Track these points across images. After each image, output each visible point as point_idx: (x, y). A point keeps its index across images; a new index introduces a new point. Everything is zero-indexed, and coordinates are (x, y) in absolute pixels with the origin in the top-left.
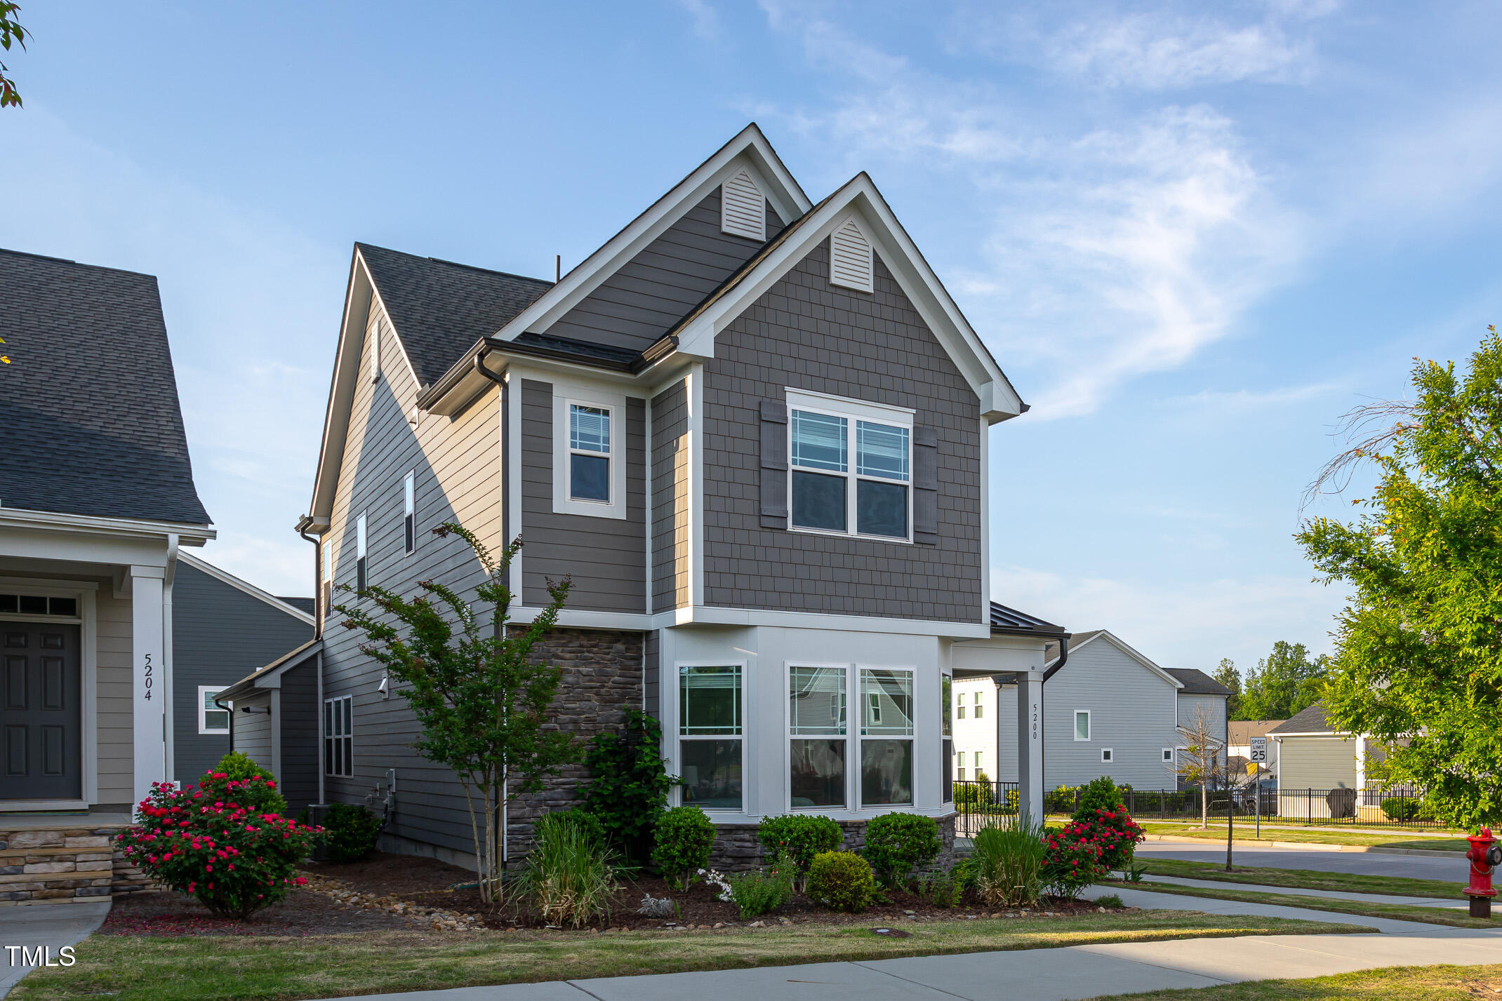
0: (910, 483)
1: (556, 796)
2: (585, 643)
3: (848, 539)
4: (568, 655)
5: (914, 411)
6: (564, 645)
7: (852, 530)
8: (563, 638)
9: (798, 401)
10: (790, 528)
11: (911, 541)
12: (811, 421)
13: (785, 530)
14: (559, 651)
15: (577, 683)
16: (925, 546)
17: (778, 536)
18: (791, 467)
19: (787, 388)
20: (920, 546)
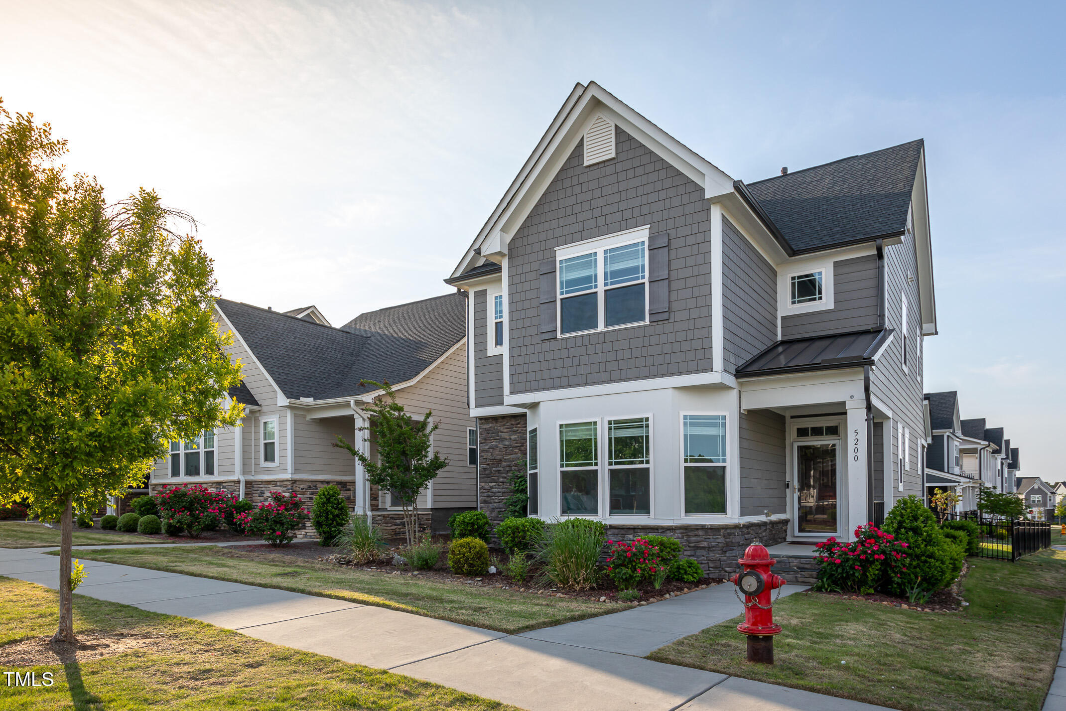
0: (646, 280)
1: (501, 506)
2: (513, 423)
3: (599, 334)
4: (505, 430)
5: (649, 226)
6: (504, 425)
7: (601, 327)
8: (504, 421)
9: (563, 253)
10: (559, 336)
11: (647, 322)
12: (572, 263)
13: (556, 338)
14: (502, 429)
15: (510, 445)
16: (659, 323)
17: (552, 343)
18: (559, 297)
19: (555, 249)
20: (656, 323)
